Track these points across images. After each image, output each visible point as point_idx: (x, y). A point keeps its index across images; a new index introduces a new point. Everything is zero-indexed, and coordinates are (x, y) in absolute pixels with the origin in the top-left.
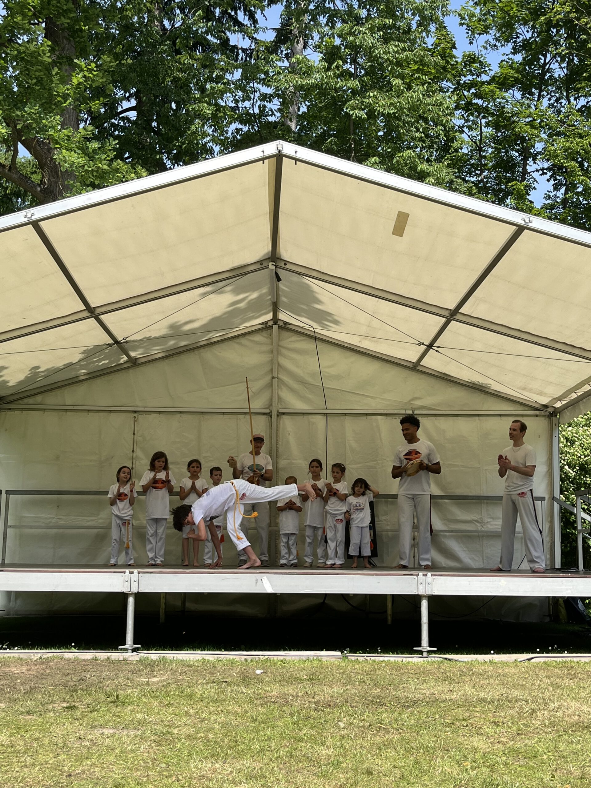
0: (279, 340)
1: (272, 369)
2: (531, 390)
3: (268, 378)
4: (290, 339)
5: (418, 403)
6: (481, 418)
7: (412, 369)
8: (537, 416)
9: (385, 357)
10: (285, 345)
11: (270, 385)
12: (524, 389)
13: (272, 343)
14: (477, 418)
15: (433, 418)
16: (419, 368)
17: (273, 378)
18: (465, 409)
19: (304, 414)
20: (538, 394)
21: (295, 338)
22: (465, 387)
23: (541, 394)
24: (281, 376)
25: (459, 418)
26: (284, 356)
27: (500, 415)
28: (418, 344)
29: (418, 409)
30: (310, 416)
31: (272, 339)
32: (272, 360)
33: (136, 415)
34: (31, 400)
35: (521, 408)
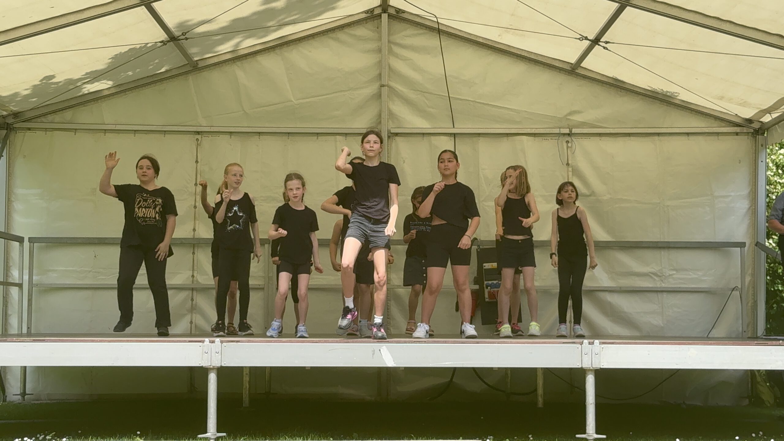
0: (389, 35)
1: (380, 74)
2: (730, 100)
3: (376, 86)
4: (404, 33)
5: (578, 118)
6: (661, 138)
7: (569, 73)
8: (737, 134)
9: (532, 57)
10: (398, 41)
11: (378, 96)
12: (722, 98)
13: (380, 39)
14: (656, 138)
15: (597, 139)
16: (579, 71)
17: (383, 86)
18: (640, 126)
19: (423, 134)
20: (740, 104)
21: (411, 31)
22: (640, 96)
23: (744, 104)
24: (392, 84)
25: (632, 138)
26: (397, 56)
27: (688, 134)
28: (579, 39)
29: (577, 127)
30: (433, 138)
31: (380, 33)
32: (380, 62)
33: (199, 137)
34: (57, 118)
35: (716, 124)
